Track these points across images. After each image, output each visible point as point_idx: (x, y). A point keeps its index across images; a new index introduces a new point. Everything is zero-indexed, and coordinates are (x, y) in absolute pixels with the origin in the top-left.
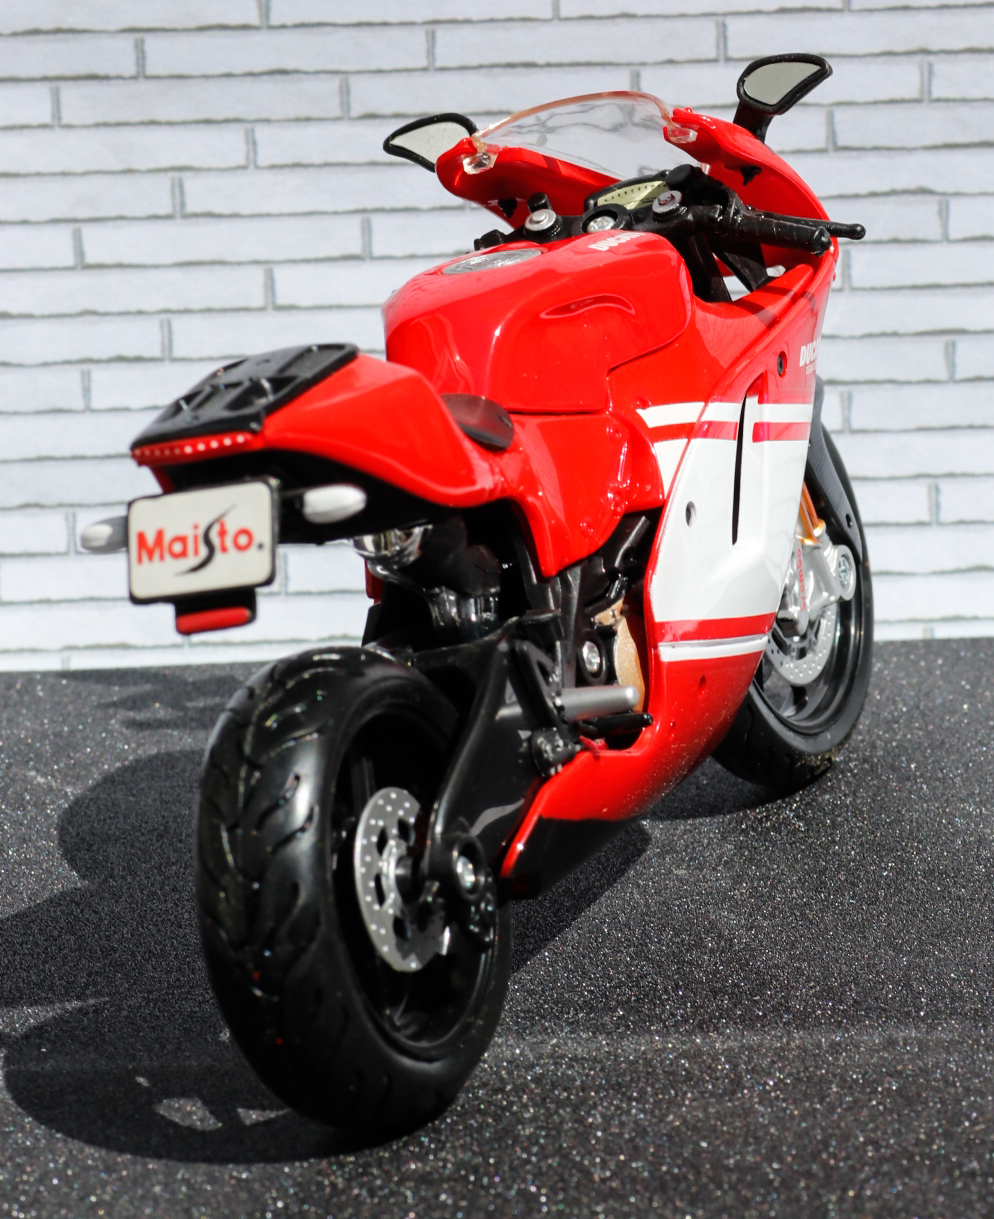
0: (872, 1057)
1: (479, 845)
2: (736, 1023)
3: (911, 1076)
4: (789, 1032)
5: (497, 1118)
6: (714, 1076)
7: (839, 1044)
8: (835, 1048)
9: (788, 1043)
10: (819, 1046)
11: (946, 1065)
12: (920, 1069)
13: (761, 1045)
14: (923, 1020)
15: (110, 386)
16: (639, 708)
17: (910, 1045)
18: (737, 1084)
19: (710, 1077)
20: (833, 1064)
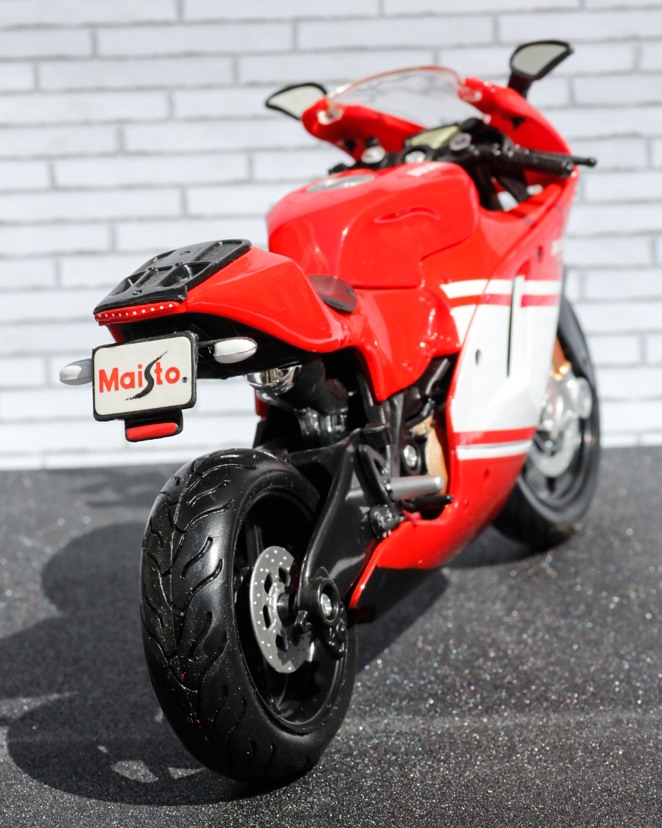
0: (605, 732)
1: (335, 585)
2: (511, 709)
3: (633, 744)
4: (548, 716)
5: (348, 774)
6: (496, 745)
7: (582, 722)
8: (580, 726)
9: (547, 722)
10: (568, 724)
11: (656, 737)
12: (639, 740)
13: (528, 724)
14: (640, 706)
15: (74, 271)
16: (443, 492)
17: (632, 723)
18: (512, 749)
19: (494, 746)
20: (579, 736)
